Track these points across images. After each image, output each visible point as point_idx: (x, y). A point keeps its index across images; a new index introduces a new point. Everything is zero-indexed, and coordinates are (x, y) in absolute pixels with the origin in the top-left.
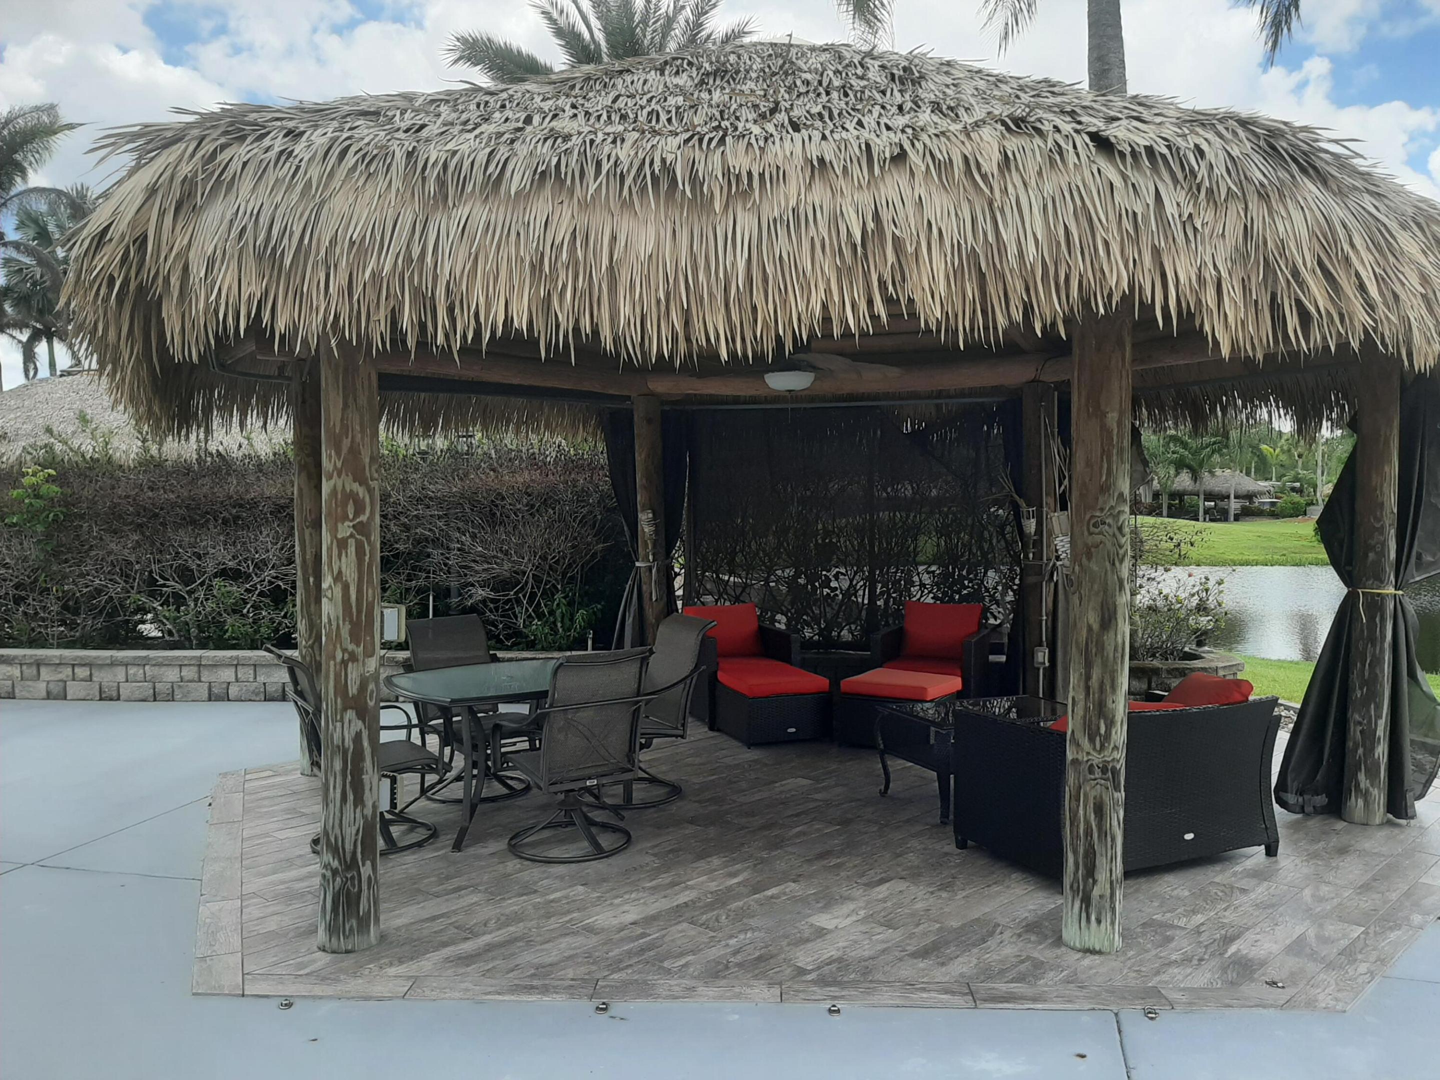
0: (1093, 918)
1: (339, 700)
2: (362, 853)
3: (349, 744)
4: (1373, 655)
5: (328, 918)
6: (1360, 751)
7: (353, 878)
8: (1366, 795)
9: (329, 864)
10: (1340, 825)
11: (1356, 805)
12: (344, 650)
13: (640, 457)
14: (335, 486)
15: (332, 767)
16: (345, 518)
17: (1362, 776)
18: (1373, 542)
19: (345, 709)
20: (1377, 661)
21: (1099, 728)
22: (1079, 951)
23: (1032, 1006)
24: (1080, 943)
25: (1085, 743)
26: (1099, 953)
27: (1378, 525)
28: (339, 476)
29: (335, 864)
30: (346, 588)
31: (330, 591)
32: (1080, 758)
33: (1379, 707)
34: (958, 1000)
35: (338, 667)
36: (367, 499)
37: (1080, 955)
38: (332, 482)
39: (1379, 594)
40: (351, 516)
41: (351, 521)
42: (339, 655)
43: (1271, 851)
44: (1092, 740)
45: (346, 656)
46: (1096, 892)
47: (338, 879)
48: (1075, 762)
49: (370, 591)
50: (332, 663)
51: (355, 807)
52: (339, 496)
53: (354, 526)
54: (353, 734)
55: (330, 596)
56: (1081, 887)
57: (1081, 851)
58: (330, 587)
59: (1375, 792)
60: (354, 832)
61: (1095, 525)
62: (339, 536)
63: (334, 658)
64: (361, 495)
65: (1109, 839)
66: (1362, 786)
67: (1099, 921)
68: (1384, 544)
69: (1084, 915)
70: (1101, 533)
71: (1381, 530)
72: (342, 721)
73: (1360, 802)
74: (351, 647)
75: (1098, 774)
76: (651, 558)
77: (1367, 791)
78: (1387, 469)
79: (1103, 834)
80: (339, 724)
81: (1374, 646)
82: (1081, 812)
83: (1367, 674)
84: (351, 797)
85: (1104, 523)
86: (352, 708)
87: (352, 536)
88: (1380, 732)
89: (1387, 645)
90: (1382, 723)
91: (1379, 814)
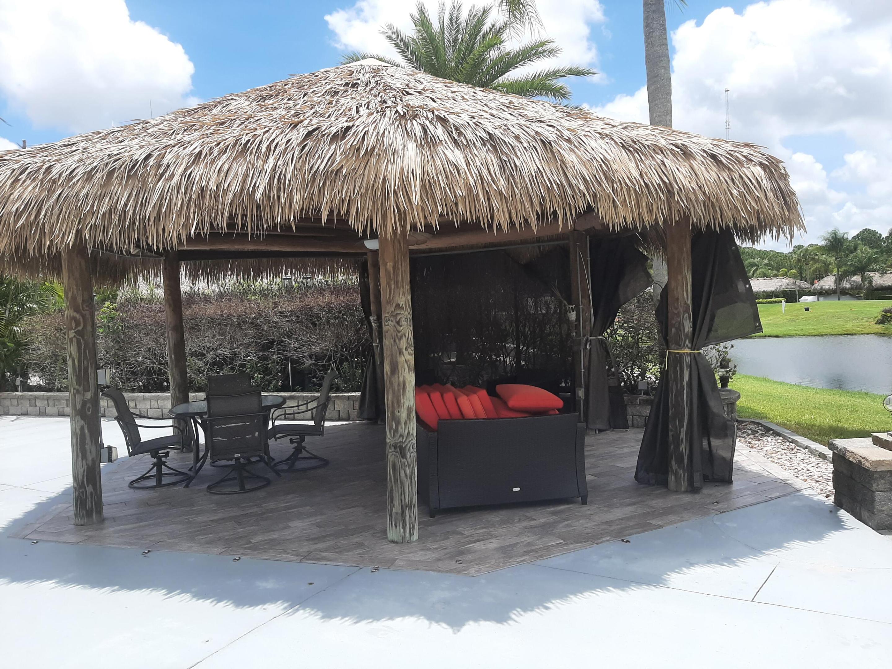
0: (393, 524)
1: (73, 411)
2: (87, 482)
3: (78, 431)
4: (677, 390)
6: (673, 447)
7: (83, 492)
8: (676, 474)
11: (671, 479)
12: (74, 389)
16: (72, 329)
18: (674, 322)
19: (76, 415)
20: (679, 393)
21: (392, 425)
22: (393, 542)
24: (393, 538)
26: (396, 542)
27: (676, 312)
28: (67, 310)
29: (76, 485)
30: (73, 360)
31: (69, 362)
33: (681, 421)
35: (72, 396)
36: (81, 320)
37: (393, 544)
39: (678, 353)
40: (74, 328)
41: (74, 330)
42: (72, 391)
44: (390, 432)
45: (75, 391)
47: (77, 492)
48: (390, 443)
49: (85, 362)
51: (82, 460)
52: (68, 319)
53: (75, 332)
54: (79, 426)
55: (69, 364)
56: (390, 509)
58: (69, 360)
59: (681, 472)
60: (82, 471)
62: (69, 337)
64: (78, 318)
66: (674, 468)
67: (396, 526)
68: (680, 322)
69: (391, 522)
70: (388, 325)
71: (678, 314)
72: (74, 420)
73: (674, 478)
74: (77, 387)
77: (677, 472)
78: (680, 278)
79: (396, 480)
81: (677, 384)
83: (673, 401)
85: (389, 320)
86: (79, 415)
87: (74, 336)
88: (683, 435)
89: (685, 383)
90: (684, 430)
91: (684, 485)
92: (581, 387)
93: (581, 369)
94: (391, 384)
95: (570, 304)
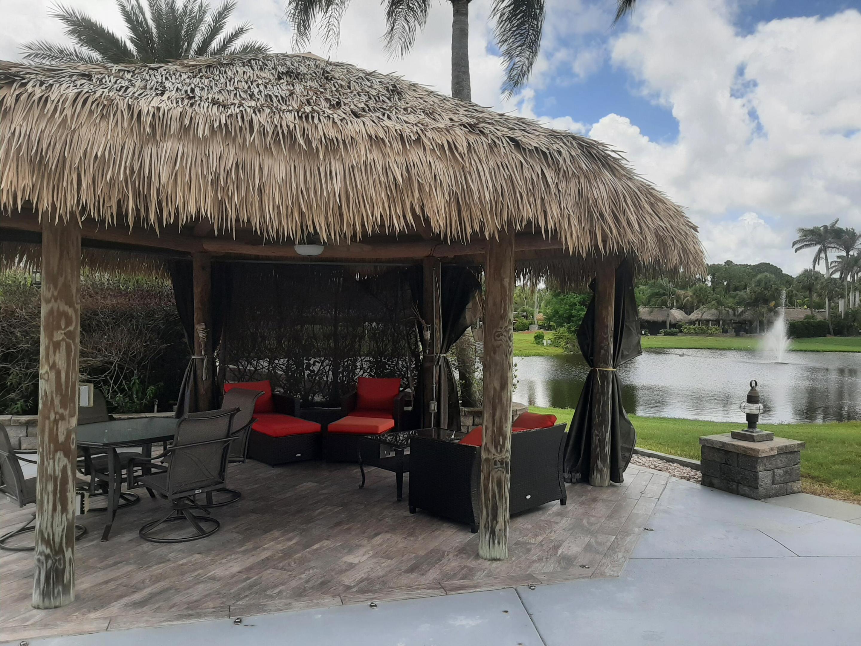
0: (496, 542)
1: (52, 445)
2: (66, 543)
3: (58, 473)
4: (604, 401)
5: (42, 587)
6: (598, 449)
7: (60, 559)
8: (601, 472)
9: (43, 551)
10: (590, 488)
11: (597, 476)
12: (56, 413)
13: (197, 291)
14: (52, 308)
15: (46, 488)
16: (59, 328)
17: (599, 463)
18: (603, 345)
19: (56, 451)
20: (605, 404)
21: (499, 441)
22: (489, 560)
23: (474, 590)
24: (490, 556)
25: (493, 450)
26: (499, 560)
27: (605, 337)
28: (56, 301)
29: (48, 551)
30: (58, 374)
31: (46, 375)
32: (489, 457)
33: (606, 427)
34: (437, 592)
35: (51, 424)
36: (74, 317)
37: (489, 562)
38: (50, 305)
39: (606, 371)
40: (63, 327)
41: (63, 330)
42: (52, 416)
43: (563, 503)
44: (496, 447)
45: (58, 417)
46: (498, 528)
47: (50, 562)
48: (487, 460)
49: (73, 374)
50: (47, 422)
51: (62, 514)
52: (55, 314)
53: (65, 334)
54: (61, 466)
55: (46, 378)
56: (490, 526)
57: (490, 506)
58: (47, 372)
59: (605, 470)
60: (61, 530)
61: (498, 336)
62: (55, 340)
63: (49, 418)
64: (70, 314)
65: (504, 499)
66: (599, 467)
67: (499, 543)
68: (608, 346)
69: (491, 540)
70: (501, 340)
71: (607, 339)
72: (54, 458)
73: (599, 475)
74: (61, 411)
75: (499, 465)
76: (203, 353)
77: (602, 469)
78: (609, 309)
79: (501, 496)
80: (51, 461)
81: (604, 396)
82: (490, 486)
83: (601, 410)
84: (59, 508)
85: (502, 335)
86: (61, 450)
87: (64, 339)
88: (607, 440)
89: (610, 396)
90: (608, 435)
91: (607, 481)
92: (432, 400)
93: (433, 384)
94: (500, 399)
95: (427, 324)
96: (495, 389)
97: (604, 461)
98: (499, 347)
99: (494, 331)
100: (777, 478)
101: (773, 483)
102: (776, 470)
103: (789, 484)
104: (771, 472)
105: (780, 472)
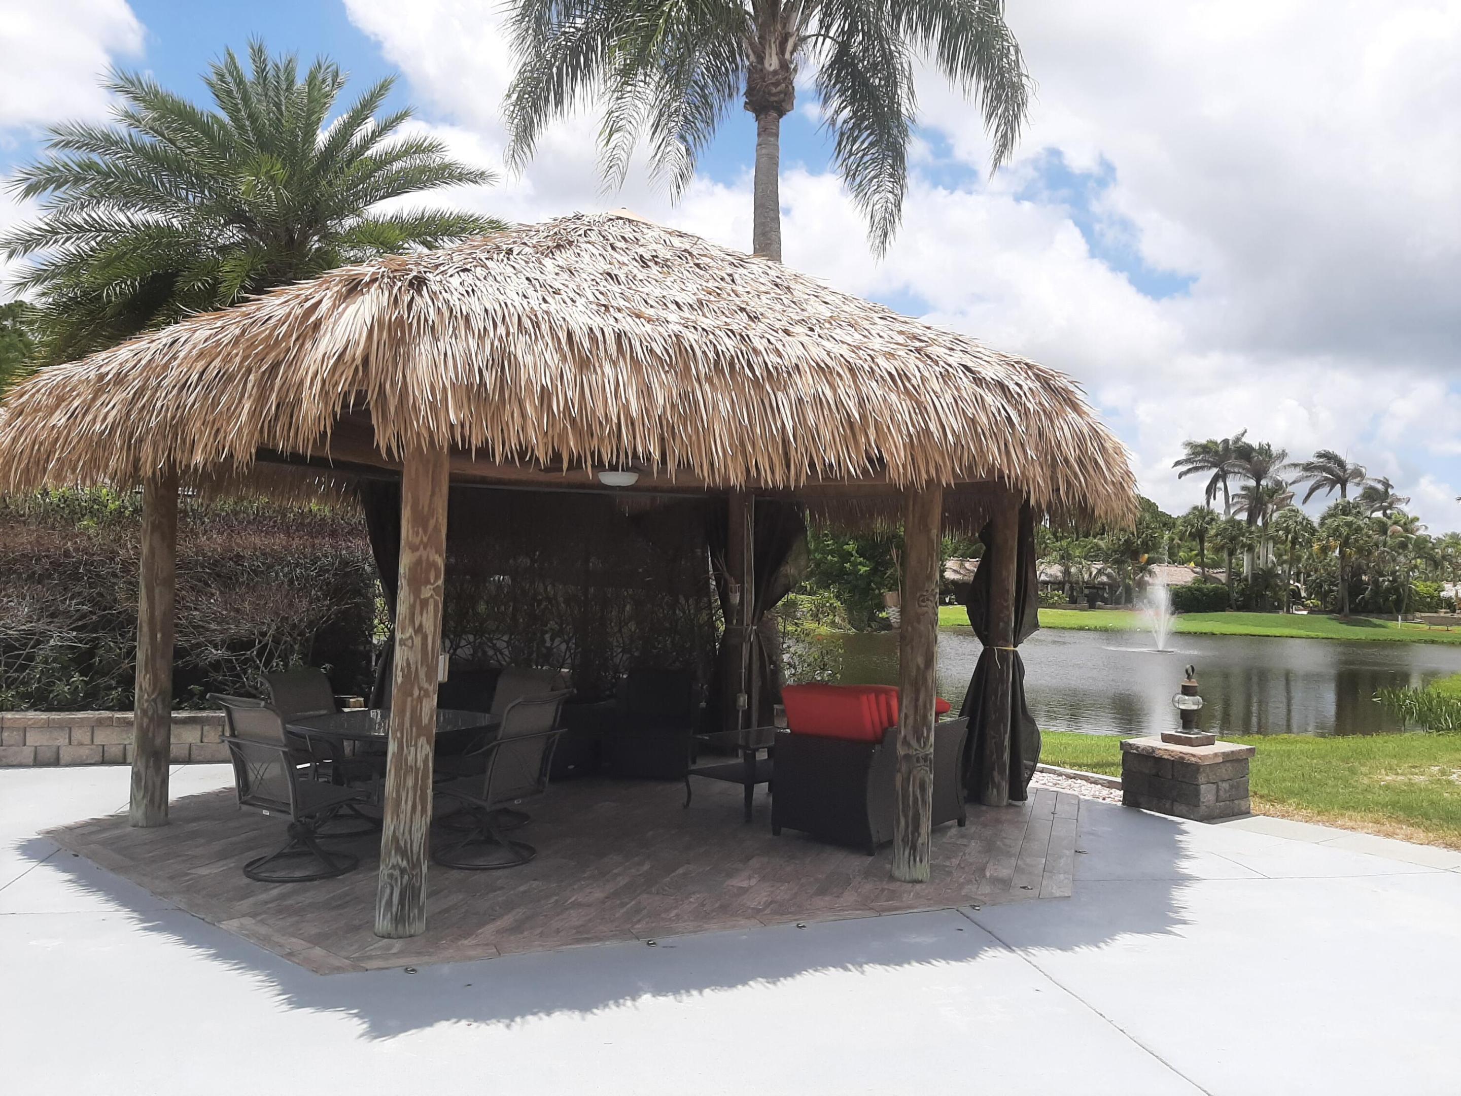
0: (918, 859)
1: (414, 729)
2: (424, 854)
3: (420, 764)
4: (1003, 691)
5: (394, 909)
6: (995, 756)
7: (417, 874)
8: (998, 787)
10: (984, 808)
11: (993, 794)
12: (420, 689)
14: (421, 557)
15: (405, 782)
16: (428, 582)
17: (996, 774)
18: (1002, 615)
19: (418, 736)
20: (1005, 695)
21: (923, 733)
22: (909, 882)
24: (910, 877)
25: (914, 743)
26: (921, 882)
27: (1005, 604)
28: (425, 548)
29: (404, 864)
30: (425, 638)
31: (410, 641)
32: (909, 752)
33: (1005, 725)
34: (868, 913)
35: (415, 702)
37: (911, 885)
38: (418, 554)
39: (1006, 650)
40: (431, 581)
41: (432, 584)
42: (416, 692)
43: (961, 823)
44: (918, 741)
46: (920, 841)
47: (406, 877)
48: (907, 757)
49: (437, 641)
50: (409, 699)
52: (424, 564)
53: (432, 589)
54: (423, 754)
55: (410, 644)
56: (910, 840)
57: (911, 814)
58: (411, 637)
59: (1004, 784)
61: (923, 601)
62: (422, 597)
63: (412, 695)
64: (438, 564)
65: (927, 806)
66: (996, 780)
67: (921, 861)
68: (1009, 617)
69: (912, 858)
70: (927, 606)
71: (1007, 608)
72: (416, 745)
73: (995, 791)
74: (426, 686)
75: (922, 761)
77: (999, 783)
78: (1011, 567)
79: (924, 802)
80: (413, 749)
81: (1003, 684)
82: (911, 789)
84: (419, 808)
85: (928, 600)
86: (424, 735)
87: (432, 596)
88: (1006, 743)
89: (1010, 684)
90: (1007, 736)
91: (1005, 800)
92: (740, 691)
93: (741, 668)
94: (925, 680)
95: (737, 582)
96: (918, 667)
97: (1002, 772)
98: (924, 615)
99: (918, 595)
100: (1221, 793)
101: (1217, 801)
102: (1220, 783)
103: (1236, 802)
104: (1215, 786)
105: (1225, 786)
